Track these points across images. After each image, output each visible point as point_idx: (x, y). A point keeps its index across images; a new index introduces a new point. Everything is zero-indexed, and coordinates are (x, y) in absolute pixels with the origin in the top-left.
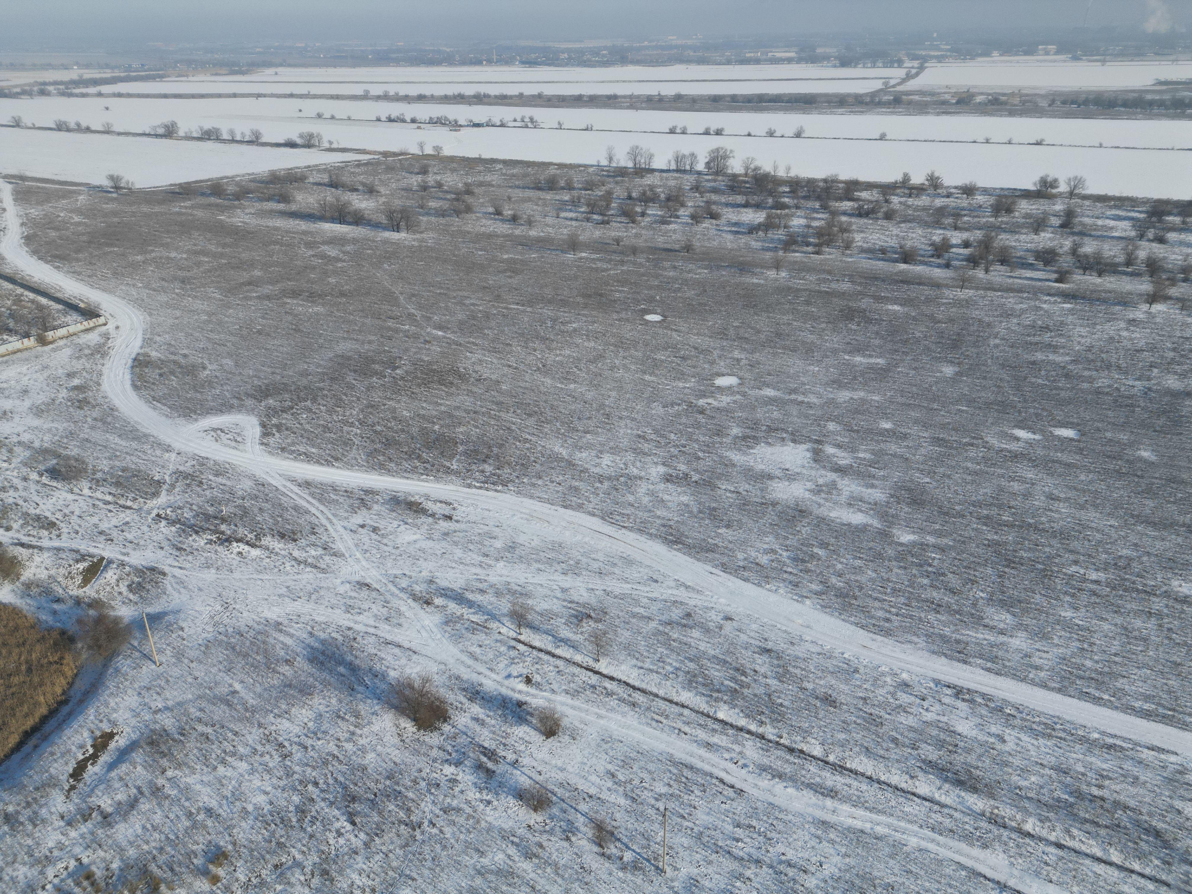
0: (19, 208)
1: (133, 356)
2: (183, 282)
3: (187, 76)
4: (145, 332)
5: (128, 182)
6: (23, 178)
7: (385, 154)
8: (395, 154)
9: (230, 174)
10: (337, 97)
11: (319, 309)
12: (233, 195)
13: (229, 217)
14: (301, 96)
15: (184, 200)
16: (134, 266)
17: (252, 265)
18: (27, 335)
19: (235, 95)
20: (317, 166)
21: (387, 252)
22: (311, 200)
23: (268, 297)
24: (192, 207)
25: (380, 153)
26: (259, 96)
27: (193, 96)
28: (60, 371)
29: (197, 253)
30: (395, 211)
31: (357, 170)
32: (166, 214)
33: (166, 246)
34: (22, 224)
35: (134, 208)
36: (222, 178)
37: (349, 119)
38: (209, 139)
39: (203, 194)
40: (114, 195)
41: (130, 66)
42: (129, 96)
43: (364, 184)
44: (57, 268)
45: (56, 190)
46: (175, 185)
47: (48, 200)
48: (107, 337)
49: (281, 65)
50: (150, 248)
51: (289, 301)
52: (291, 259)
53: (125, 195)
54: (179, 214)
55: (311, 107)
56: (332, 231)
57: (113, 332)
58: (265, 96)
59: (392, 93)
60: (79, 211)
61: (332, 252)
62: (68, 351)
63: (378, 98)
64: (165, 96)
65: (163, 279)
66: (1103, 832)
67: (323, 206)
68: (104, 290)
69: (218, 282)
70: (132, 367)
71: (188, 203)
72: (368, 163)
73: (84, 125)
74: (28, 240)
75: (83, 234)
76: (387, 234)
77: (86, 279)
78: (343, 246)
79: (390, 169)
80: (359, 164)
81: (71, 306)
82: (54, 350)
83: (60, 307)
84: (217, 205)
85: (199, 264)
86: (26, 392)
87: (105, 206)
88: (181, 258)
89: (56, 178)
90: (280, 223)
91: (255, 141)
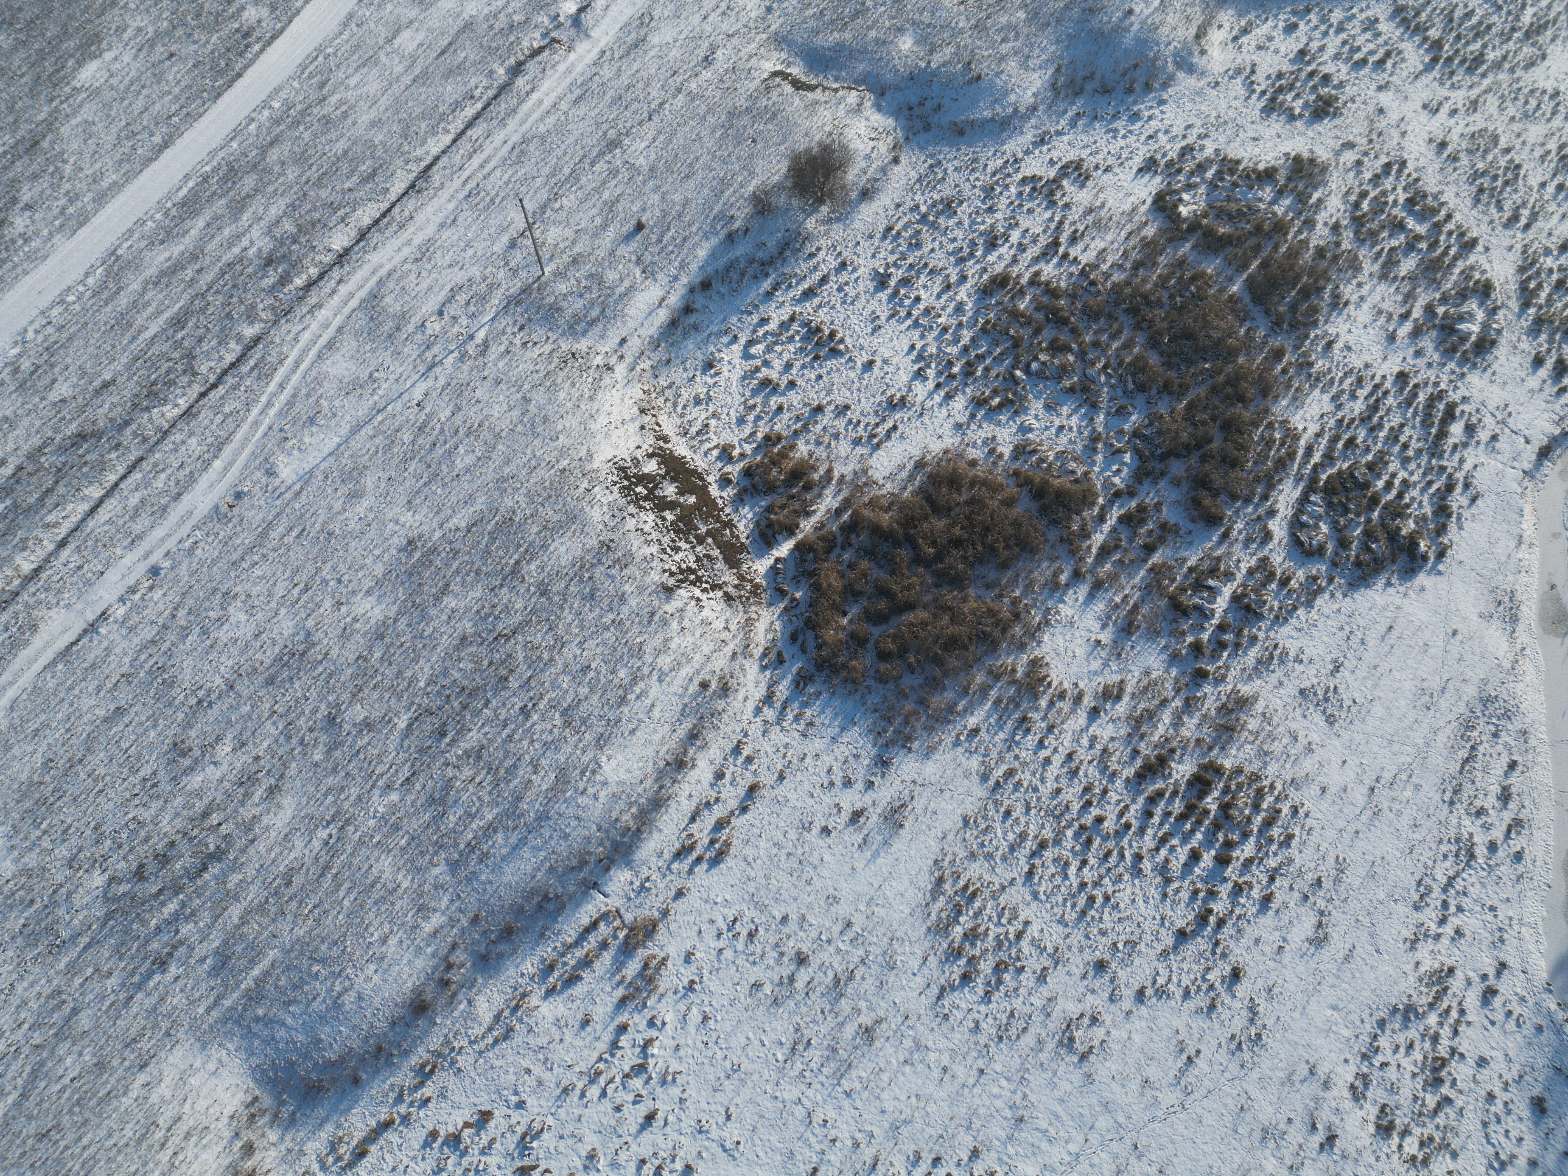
66: (61, 489)
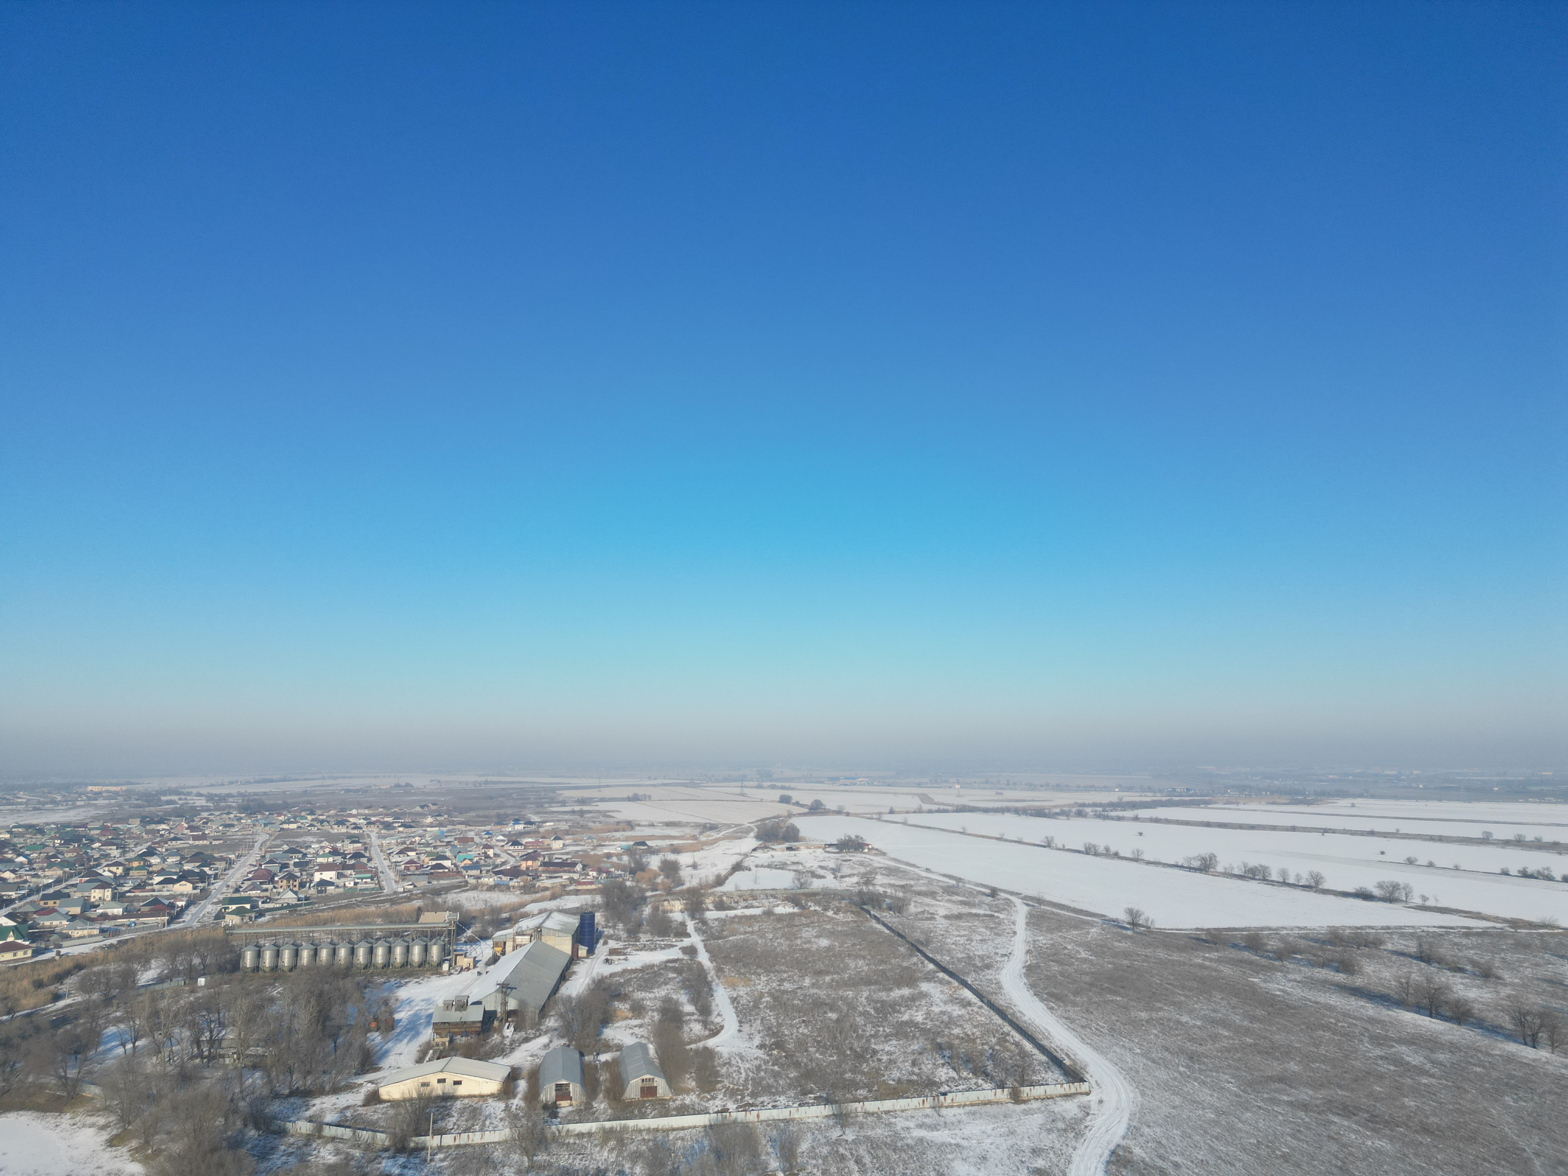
0: (1029, 933)
1: (1112, 1147)
2: (1191, 1058)
3: (1237, 803)
4: (1132, 1115)
5: (1147, 920)
6: (1040, 901)
7: (1515, 923)
8: (1531, 925)
9: (1274, 924)
10: (1441, 839)
11: (1382, 1144)
12: (1274, 952)
13: (1265, 981)
14: (1385, 835)
15: (1210, 950)
16: (1136, 1024)
17: (1287, 1053)
18: (1001, 1086)
19: (1294, 829)
20: (1400, 928)
21: (1513, 1077)
22: (1386, 974)
23: (1305, 1107)
24: (1219, 961)
25: (1505, 921)
26: (1325, 831)
27: (1241, 827)
28: (1026, 1143)
29: (1214, 1022)
30: (1528, 1013)
31: (1465, 941)
32: (1185, 964)
33: (1178, 1005)
34: (1028, 952)
35: (1148, 951)
36: (1262, 929)
37: (1457, 868)
38: (1253, 879)
39: (1235, 946)
40: (1130, 933)
41: (1174, 790)
42: (1168, 821)
43: (1474, 963)
44: (1051, 1009)
45: (1070, 918)
46: (1202, 930)
47: (1059, 929)
48: (1086, 1110)
49: (1361, 796)
50: (1158, 1005)
51: (1336, 1119)
52: (1347, 1056)
53: (1141, 934)
54: (1202, 967)
55: (1399, 850)
56: (1416, 1026)
57: (1094, 1106)
58: (1334, 831)
59: (1529, 838)
60: (1088, 946)
61: (1415, 1058)
62: (1039, 1119)
63: (1506, 843)
64: (1208, 825)
65: (1167, 1049)
67: (1405, 987)
68: (1096, 1048)
69: (1237, 1069)
70: (1108, 1163)
71: (1214, 955)
72: (1483, 934)
73: (1113, 850)
74: (1030, 970)
75: (1086, 974)
76: (1512, 1047)
77: (1079, 1029)
78: (1432, 1051)
79: (1522, 946)
80: (1468, 933)
81: (1056, 1061)
82: (1026, 1113)
83: (1044, 1058)
84: (1251, 963)
85: (1215, 1038)
86: (984, 1158)
87: (1116, 944)
88: (1194, 1026)
89: (1072, 905)
90: (1335, 1000)
91: (1314, 886)
